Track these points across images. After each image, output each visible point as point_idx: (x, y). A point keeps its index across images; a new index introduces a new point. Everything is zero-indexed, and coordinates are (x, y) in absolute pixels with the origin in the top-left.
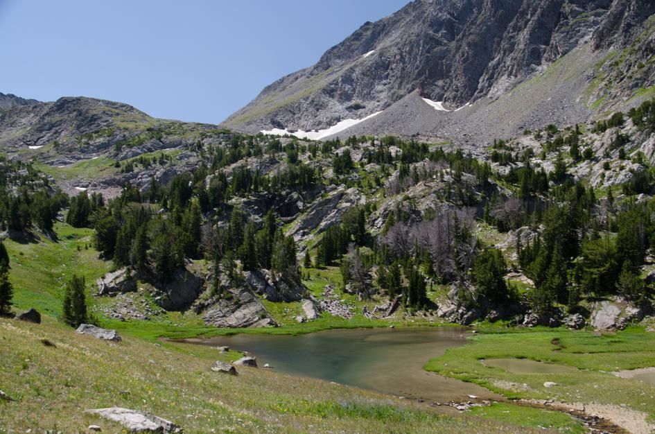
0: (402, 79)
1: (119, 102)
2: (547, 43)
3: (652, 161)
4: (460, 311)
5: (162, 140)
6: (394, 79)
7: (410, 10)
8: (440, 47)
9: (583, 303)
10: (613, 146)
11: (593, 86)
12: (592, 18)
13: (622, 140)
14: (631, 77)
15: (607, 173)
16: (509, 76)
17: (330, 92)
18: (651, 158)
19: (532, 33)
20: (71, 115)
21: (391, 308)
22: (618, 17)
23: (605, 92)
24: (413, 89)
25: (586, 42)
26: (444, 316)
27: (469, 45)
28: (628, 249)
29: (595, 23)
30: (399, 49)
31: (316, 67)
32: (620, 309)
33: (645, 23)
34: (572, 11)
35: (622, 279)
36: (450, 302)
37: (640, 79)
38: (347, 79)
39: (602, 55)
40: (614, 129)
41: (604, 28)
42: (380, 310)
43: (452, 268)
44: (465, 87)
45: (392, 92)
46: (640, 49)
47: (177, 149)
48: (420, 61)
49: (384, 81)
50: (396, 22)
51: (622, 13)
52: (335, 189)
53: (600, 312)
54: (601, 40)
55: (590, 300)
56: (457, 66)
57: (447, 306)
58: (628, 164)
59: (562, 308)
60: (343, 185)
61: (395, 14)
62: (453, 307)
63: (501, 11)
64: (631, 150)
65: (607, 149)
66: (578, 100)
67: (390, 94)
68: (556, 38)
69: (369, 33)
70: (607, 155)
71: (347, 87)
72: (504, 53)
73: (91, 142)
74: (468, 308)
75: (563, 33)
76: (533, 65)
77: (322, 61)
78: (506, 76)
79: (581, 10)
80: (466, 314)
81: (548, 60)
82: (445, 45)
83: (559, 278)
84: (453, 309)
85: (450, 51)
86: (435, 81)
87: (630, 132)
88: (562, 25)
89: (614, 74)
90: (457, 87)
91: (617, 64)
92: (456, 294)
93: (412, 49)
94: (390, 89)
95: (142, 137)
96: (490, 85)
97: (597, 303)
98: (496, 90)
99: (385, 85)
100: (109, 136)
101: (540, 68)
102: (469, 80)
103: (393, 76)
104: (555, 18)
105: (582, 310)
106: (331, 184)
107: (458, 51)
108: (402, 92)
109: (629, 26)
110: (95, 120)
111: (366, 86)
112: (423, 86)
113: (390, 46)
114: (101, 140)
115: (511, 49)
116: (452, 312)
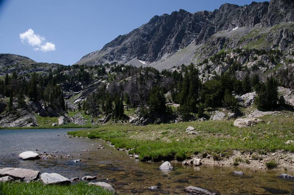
0: (132, 53)
1: (23, 56)
2: (181, 43)
3: (219, 74)
4: (141, 119)
5: (37, 68)
6: (129, 53)
7: (135, 31)
8: (145, 43)
9: (206, 112)
10: (205, 69)
11: (196, 55)
12: (195, 36)
13: (208, 67)
14: (208, 52)
15: (204, 78)
16: (168, 53)
17: (105, 58)
18: (219, 73)
19: (176, 39)
20: (4, 60)
21: (106, 120)
22: (203, 35)
23: (200, 57)
24: (135, 57)
25: (193, 43)
26: (132, 122)
27: (155, 42)
28: (227, 84)
29: (196, 37)
30: (131, 43)
31: (102, 50)
32: (225, 114)
33: (211, 36)
34: (188, 33)
35: (225, 98)
36: (136, 115)
37: (211, 53)
38: (112, 53)
39: (199, 46)
40: (205, 64)
41: (199, 38)
42: (101, 121)
43: (138, 98)
44: (153, 56)
45: (128, 58)
46: (210, 44)
47: (42, 71)
48: (138, 48)
49: (125, 54)
50: (130, 35)
51: (204, 34)
52: (97, 81)
53: (215, 116)
54: (198, 42)
55: (209, 111)
56: (150, 49)
57: (134, 117)
58: (211, 75)
59: (195, 115)
60: (101, 79)
61: (130, 33)
62: (137, 117)
63: (165, 32)
64: (212, 70)
65: (203, 70)
66: (191, 59)
67: (127, 59)
68: (183, 41)
69: (121, 39)
70: (203, 72)
71: (112, 56)
72: (166, 46)
73: (9, 69)
74: (145, 118)
75: (185, 39)
76: (176, 50)
77: (104, 48)
78: (167, 53)
79: (191, 32)
80: (144, 121)
81: (181, 48)
82: (146, 42)
83: (193, 99)
84: (138, 118)
85: (148, 45)
86: (143, 54)
87: (211, 64)
88: (185, 37)
89: (203, 51)
90: (150, 56)
91: (203, 48)
92: (139, 111)
93: (135, 44)
94: (127, 57)
95: (29, 67)
96: (162, 56)
97: (213, 112)
98: (164, 57)
99: (125, 55)
100: (16, 67)
101: (178, 51)
102: (155, 54)
103: (128, 53)
104: (183, 34)
105: (205, 116)
106: (96, 79)
107: (151, 44)
108: (131, 58)
109: (206, 38)
110: (13, 62)
111: (119, 55)
112: (138, 56)
113: (128, 43)
114: (13, 68)
115: (169, 44)
116: (137, 120)
